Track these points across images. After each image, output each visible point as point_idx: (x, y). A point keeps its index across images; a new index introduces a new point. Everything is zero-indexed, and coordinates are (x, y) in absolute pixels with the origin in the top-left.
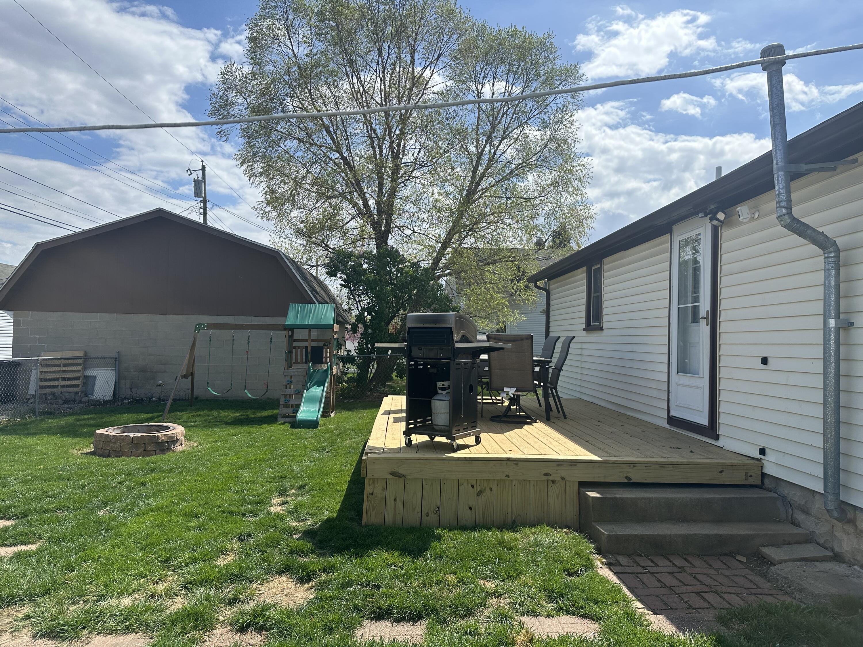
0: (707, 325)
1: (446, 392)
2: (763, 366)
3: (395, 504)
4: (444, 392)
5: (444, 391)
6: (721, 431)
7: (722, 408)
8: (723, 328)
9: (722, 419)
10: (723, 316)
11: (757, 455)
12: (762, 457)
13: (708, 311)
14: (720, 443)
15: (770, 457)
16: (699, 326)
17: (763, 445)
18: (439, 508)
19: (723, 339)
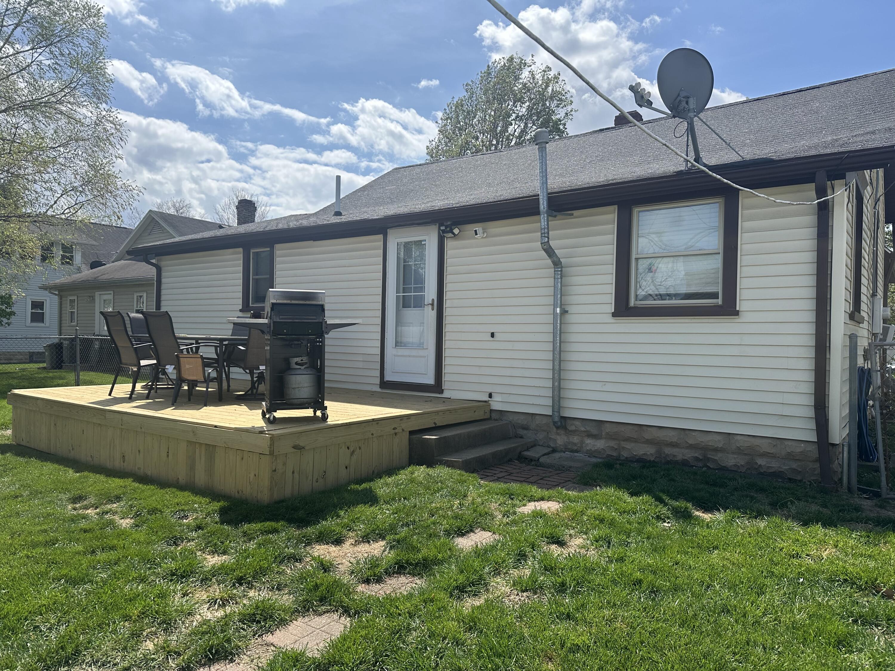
0: (433, 310)
1: (304, 367)
2: (492, 339)
3: (293, 476)
4: (303, 368)
5: (302, 366)
6: (445, 386)
7: (446, 370)
8: (447, 312)
9: (446, 378)
10: (447, 304)
11: (486, 398)
12: (490, 399)
13: (433, 300)
14: (446, 394)
15: (496, 398)
16: (424, 310)
17: (490, 391)
18: (325, 472)
19: (447, 320)
